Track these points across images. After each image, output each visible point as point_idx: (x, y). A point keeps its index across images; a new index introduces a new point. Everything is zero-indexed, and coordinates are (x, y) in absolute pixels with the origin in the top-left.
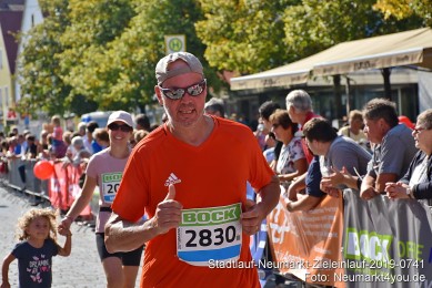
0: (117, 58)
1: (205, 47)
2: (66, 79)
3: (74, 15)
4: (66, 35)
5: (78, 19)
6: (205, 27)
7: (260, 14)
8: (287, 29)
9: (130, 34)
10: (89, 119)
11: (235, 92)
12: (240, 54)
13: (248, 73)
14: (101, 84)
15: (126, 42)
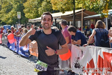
0: (10, 16)
1: (25, 14)
2: (1, 19)
3: (2, 7)
4: (1, 11)
5: (3, 8)
6: (25, 10)
7: (35, 9)
8: (39, 11)
9: (12, 11)
10: (5, 26)
11: (30, 22)
12: (31, 16)
13: (33, 19)
14: (7, 20)
15: (11, 13)
